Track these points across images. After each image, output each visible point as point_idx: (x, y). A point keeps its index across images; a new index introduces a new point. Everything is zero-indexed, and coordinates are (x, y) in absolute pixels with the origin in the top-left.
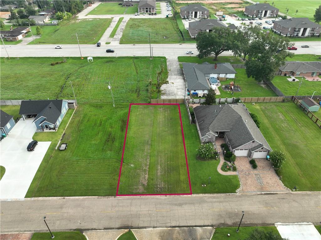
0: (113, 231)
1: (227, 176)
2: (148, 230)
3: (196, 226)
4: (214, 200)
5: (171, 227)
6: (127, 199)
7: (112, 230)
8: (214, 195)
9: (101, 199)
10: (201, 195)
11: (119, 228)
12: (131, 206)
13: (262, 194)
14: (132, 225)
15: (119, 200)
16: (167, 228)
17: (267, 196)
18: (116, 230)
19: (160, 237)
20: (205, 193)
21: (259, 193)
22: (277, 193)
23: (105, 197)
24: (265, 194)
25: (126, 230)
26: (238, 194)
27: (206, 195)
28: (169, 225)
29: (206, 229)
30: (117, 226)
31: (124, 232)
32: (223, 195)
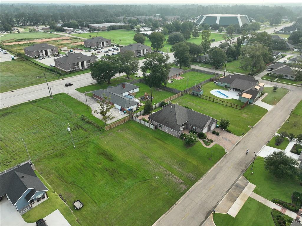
0: (206, 222)
1: (213, 147)
2: (220, 204)
3: (235, 182)
4: (224, 163)
5: (227, 192)
6: (185, 199)
7: (204, 223)
8: (220, 161)
9: (169, 213)
10: (215, 165)
11: (206, 218)
12: (192, 200)
13: (235, 146)
14: (210, 210)
15: (180, 204)
16: (226, 195)
17: (238, 145)
18: (206, 220)
19: (231, 202)
20: (215, 163)
21: (234, 146)
22: (239, 141)
23: (169, 210)
24: (236, 145)
25: (212, 215)
26: (228, 153)
27: (217, 163)
28: (225, 192)
29: (240, 179)
30: (203, 218)
31: (212, 217)
32: (223, 158)
